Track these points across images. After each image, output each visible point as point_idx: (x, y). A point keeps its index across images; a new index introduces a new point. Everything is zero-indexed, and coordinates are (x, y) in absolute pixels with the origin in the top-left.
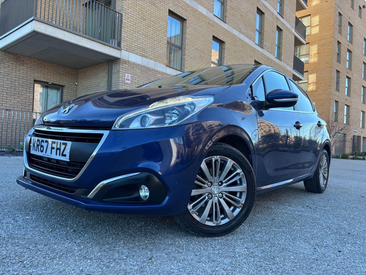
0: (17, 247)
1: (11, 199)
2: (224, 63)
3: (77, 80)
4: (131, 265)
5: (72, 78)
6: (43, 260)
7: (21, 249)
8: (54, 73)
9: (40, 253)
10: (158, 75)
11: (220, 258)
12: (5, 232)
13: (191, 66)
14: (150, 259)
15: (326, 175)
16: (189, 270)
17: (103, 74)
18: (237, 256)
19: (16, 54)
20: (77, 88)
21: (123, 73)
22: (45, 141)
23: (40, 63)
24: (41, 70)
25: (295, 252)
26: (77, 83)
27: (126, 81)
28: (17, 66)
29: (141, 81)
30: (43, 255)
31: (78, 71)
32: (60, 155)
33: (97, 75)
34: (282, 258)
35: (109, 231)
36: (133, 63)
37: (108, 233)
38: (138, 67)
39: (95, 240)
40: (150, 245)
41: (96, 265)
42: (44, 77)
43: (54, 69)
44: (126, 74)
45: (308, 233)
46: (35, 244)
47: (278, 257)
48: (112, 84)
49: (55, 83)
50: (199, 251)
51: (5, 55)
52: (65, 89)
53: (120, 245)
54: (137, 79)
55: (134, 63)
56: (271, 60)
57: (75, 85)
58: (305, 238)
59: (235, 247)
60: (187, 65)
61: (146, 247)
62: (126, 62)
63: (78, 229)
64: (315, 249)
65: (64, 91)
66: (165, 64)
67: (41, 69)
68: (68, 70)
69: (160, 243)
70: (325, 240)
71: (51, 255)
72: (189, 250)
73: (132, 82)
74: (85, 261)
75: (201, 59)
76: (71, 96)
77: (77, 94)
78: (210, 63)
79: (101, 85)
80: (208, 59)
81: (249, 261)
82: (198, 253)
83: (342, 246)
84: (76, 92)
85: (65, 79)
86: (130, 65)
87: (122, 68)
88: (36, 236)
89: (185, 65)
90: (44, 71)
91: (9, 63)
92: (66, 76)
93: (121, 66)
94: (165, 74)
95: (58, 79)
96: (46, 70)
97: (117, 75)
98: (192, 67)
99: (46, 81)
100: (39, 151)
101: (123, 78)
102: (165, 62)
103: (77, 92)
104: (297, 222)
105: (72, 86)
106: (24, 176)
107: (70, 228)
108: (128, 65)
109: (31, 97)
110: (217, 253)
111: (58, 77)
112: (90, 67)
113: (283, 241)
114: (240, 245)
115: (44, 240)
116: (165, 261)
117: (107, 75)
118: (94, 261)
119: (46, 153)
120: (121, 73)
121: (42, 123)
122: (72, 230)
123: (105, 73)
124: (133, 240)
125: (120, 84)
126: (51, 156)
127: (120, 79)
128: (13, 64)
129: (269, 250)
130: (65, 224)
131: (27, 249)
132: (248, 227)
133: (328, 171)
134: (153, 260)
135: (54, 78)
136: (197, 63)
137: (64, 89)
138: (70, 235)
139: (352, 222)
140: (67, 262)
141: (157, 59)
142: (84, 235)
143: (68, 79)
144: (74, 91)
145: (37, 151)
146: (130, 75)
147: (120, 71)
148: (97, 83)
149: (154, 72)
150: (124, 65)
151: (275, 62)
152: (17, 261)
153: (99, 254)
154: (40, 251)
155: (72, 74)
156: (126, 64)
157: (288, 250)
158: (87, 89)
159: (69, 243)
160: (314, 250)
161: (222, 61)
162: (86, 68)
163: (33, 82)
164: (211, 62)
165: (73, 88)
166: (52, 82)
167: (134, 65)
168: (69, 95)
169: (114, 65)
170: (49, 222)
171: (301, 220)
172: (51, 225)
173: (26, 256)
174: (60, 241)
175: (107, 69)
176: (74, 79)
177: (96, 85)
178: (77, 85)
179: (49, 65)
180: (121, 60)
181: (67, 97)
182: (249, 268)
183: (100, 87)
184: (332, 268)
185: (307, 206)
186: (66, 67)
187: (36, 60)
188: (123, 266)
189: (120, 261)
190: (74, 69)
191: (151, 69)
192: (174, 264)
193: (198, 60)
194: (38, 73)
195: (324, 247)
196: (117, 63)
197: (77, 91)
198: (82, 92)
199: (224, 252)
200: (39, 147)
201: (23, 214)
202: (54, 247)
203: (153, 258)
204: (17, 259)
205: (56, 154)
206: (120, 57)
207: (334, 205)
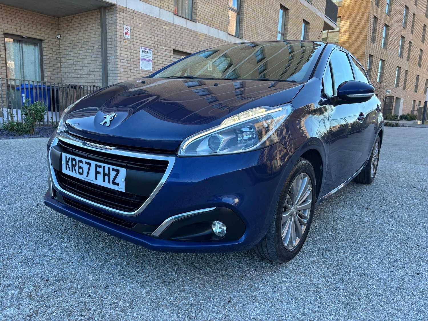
0: (76, 295)
1: (30, 214)
2: (244, 9)
3: (59, 32)
4: (213, 312)
5: (53, 30)
6: (114, 312)
7: (81, 297)
8: (29, 23)
9: (105, 301)
10: (164, 27)
11: (302, 294)
12: (50, 271)
13: (204, 14)
14: (229, 301)
15: (376, 163)
16: (278, 316)
17: (94, 25)
18: (319, 291)
20: (60, 42)
21: (121, 25)
22: (84, 163)
23: (9, 9)
24: (11, 20)
25: (374, 278)
26: (59, 35)
27: (125, 36)
29: (143, 35)
30: (112, 305)
31: (59, 19)
32: (109, 182)
33: (87, 26)
34: (365, 289)
35: (167, 261)
36: (132, 11)
37: (167, 264)
38: (138, 16)
39: (158, 276)
40: (220, 279)
41: (175, 315)
42: (17, 29)
43: (28, 18)
44: (125, 27)
45: (377, 248)
46: (94, 287)
47: (360, 288)
48: (108, 40)
49: (31, 36)
50: (275, 285)
52: (44, 44)
53: (187, 282)
54: (138, 33)
55: (134, 10)
56: (300, 3)
57: (57, 38)
58: (377, 256)
59: (310, 276)
60: (200, 12)
61: (217, 282)
62: (124, 10)
63: (131, 260)
64: (392, 271)
65: (43, 46)
66: (172, 11)
67: (11, 18)
68: (46, 18)
69: (229, 276)
70: (399, 259)
71: (120, 304)
72: (264, 283)
73: (132, 36)
74: (161, 310)
75: (216, 5)
76: (53, 54)
77: (61, 51)
78: (226, 10)
79: (93, 40)
80: (225, 4)
81: (333, 296)
82: (277, 289)
83: (417, 265)
84: (59, 48)
85: (43, 30)
86: (128, 13)
87: (119, 19)
88: (88, 275)
89: (197, 13)
90: (16, 20)
92: (44, 27)
93: (118, 15)
94: (173, 25)
95: (34, 31)
96: (17, 19)
97: (113, 27)
98: (206, 14)
99: (19, 34)
100: (76, 173)
101: (121, 31)
102: (173, 9)
103: (61, 48)
104: (360, 231)
105: (53, 40)
106: (53, 197)
107: (121, 259)
108: (127, 14)
109: (2, 56)
110: (296, 286)
111: (34, 28)
112: (75, 15)
113: (356, 262)
114: (315, 272)
115: (101, 280)
116: (246, 302)
117: (99, 27)
118: (171, 309)
119: (87, 176)
120: (118, 24)
121: (66, 128)
122: (125, 263)
123: (97, 24)
124: (199, 274)
125: (118, 39)
126: (96, 182)
127: (118, 33)
129: (347, 278)
130: (112, 252)
131: (88, 296)
132: (313, 244)
133: (378, 159)
134: (233, 302)
135: (30, 30)
136: (212, 10)
137: (42, 44)
138: (126, 270)
139: (416, 229)
140: (142, 312)
141: (162, 5)
142: (142, 270)
143: (47, 31)
144: (56, 47)
145: (72, 171)
146: (129, 28)
147: (116, 23)
148: (87, 37)
149: (159, 23)
150: (121, 14)
151: (305, 6)
152: (86, 317)
153: (172, 298)
154: (104, 299)
155: (51, 23)
156: (123, 12)
157: (366, 276)
158: (73, 45)
159: (131, 283)
160: (392, 273)
161: (241, 7)
162: (70, 16)
163: (3, 36)
164: (228, 8)
165: (54, 43)
166: (28, 36)
167: (134, 14)
168: (50, 52)
169: (107, 14)
170: (93, 250)
171: (364, 228)
172: (97, 255)
173: (93, 309)
174: (119, 280)
175: (100, 18)
176: (55, 30)
177: (85, 40)
178: (60, 39)
179: (21, 12)
180: (117, 6)
181: (48, 55)
182: (337, 307)
183: (91, 42)
184: (419, 300)
185: (363, 207)
186: (44, 15)
187: (3, 5)
188: (205, 314)
189: (199, 308)
190: (54, 17)
191: (155, 19)
192: (258, 307)
193: (212, 5)
194: (7, 24)
195: (400, 268)
196: (112, 11)
197: (61, 46)
198: (67, 48)
199: (302, 284)
200: (77, 168)
201: (56, 239)
202: (117, 291)
203: (232, 300)
204: (85, 314)
205: (104, 181)
206: (116, 3)
207: (390, 202)
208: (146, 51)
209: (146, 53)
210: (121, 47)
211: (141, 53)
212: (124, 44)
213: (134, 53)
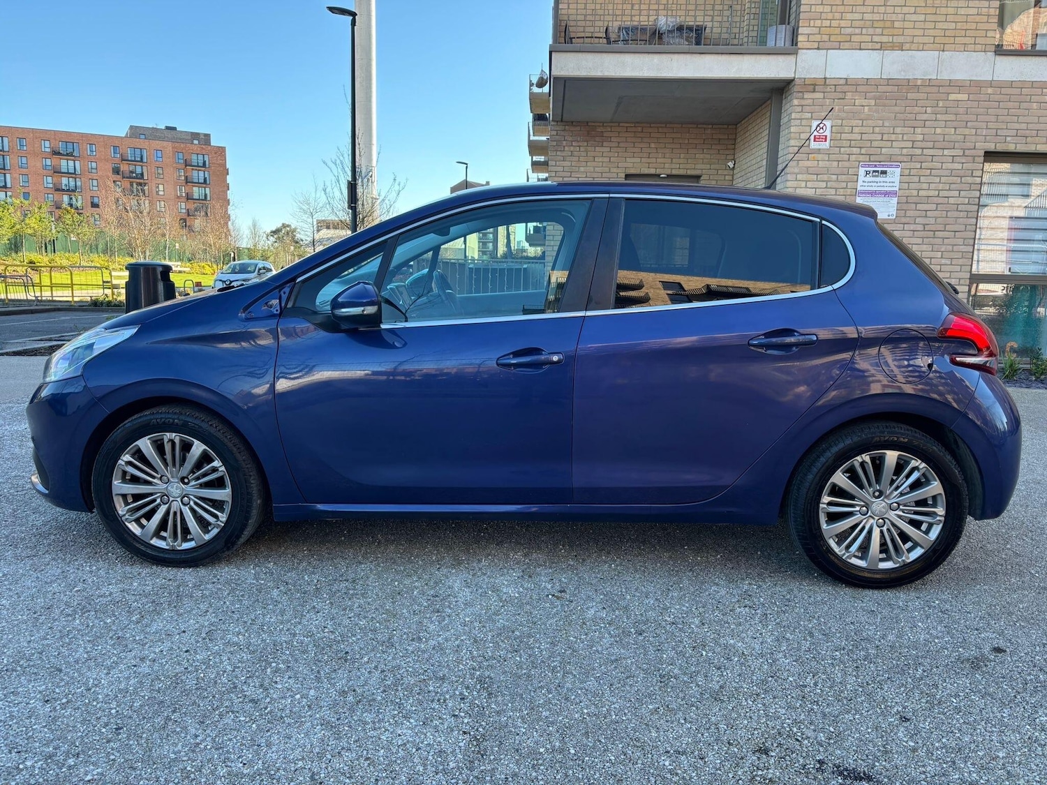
3: (734, 154)
5: (721, 152)
8: (673, 148)
19: (587, 123)
20: (733, 175)
21: (805, 122)
23: (640, 129)
24: (641, 148)
26: (733, 162)
27: (814, 145)
28: (589, 148)
29: (874, 133)
31: (736, 128)
36: (843, 82)
38: (861, 88)
42: (649, 163)
43: (673, 138)
44: (815, 123)
48: (779, 161)
49: (675, 172)
51: (565, 130)
54: (856, 130)
55: (846, 79)
57: (728, 168)
62: (816, 85)
67: (641, 145)
68: (708, 131)
73: (837, 142)
85: (702, 156)
86: (828, 90)
90: (649, 147)
91: (572, 146)
92: (703, 149)
93: (797, 102)
95: (682, 161)
96: (653, 145)
97: (787, 131)
99: (652, 171)
101: (802, 136)
105: (720, 172)
108: (824, 92)
111: (682, 156)
120: (795, 123)
128: (579, 146)
135: (674, 160)
141: (949, 40)
143: (708, 156)
146: (829, 123)
149: (934, 89)
150: (806, 96)
155: (720, 139)
156: (814, 92)
158: (745, 177)
165: (721, 178)
166: (669, 172)
167: (846, 88)
169: (784, 102)
176: (727, 152)
179: (660, 130)
186: (705, 126)
187: (629, 125)
190: (726, 126)
191: (919, 83)
194: (634, 157)
196: (789, 95)
208: (880, 169)
209: (877, 176)
210: (797, 174)
211: (861, 178)
212: (808, 164)
213: (837, 180)
